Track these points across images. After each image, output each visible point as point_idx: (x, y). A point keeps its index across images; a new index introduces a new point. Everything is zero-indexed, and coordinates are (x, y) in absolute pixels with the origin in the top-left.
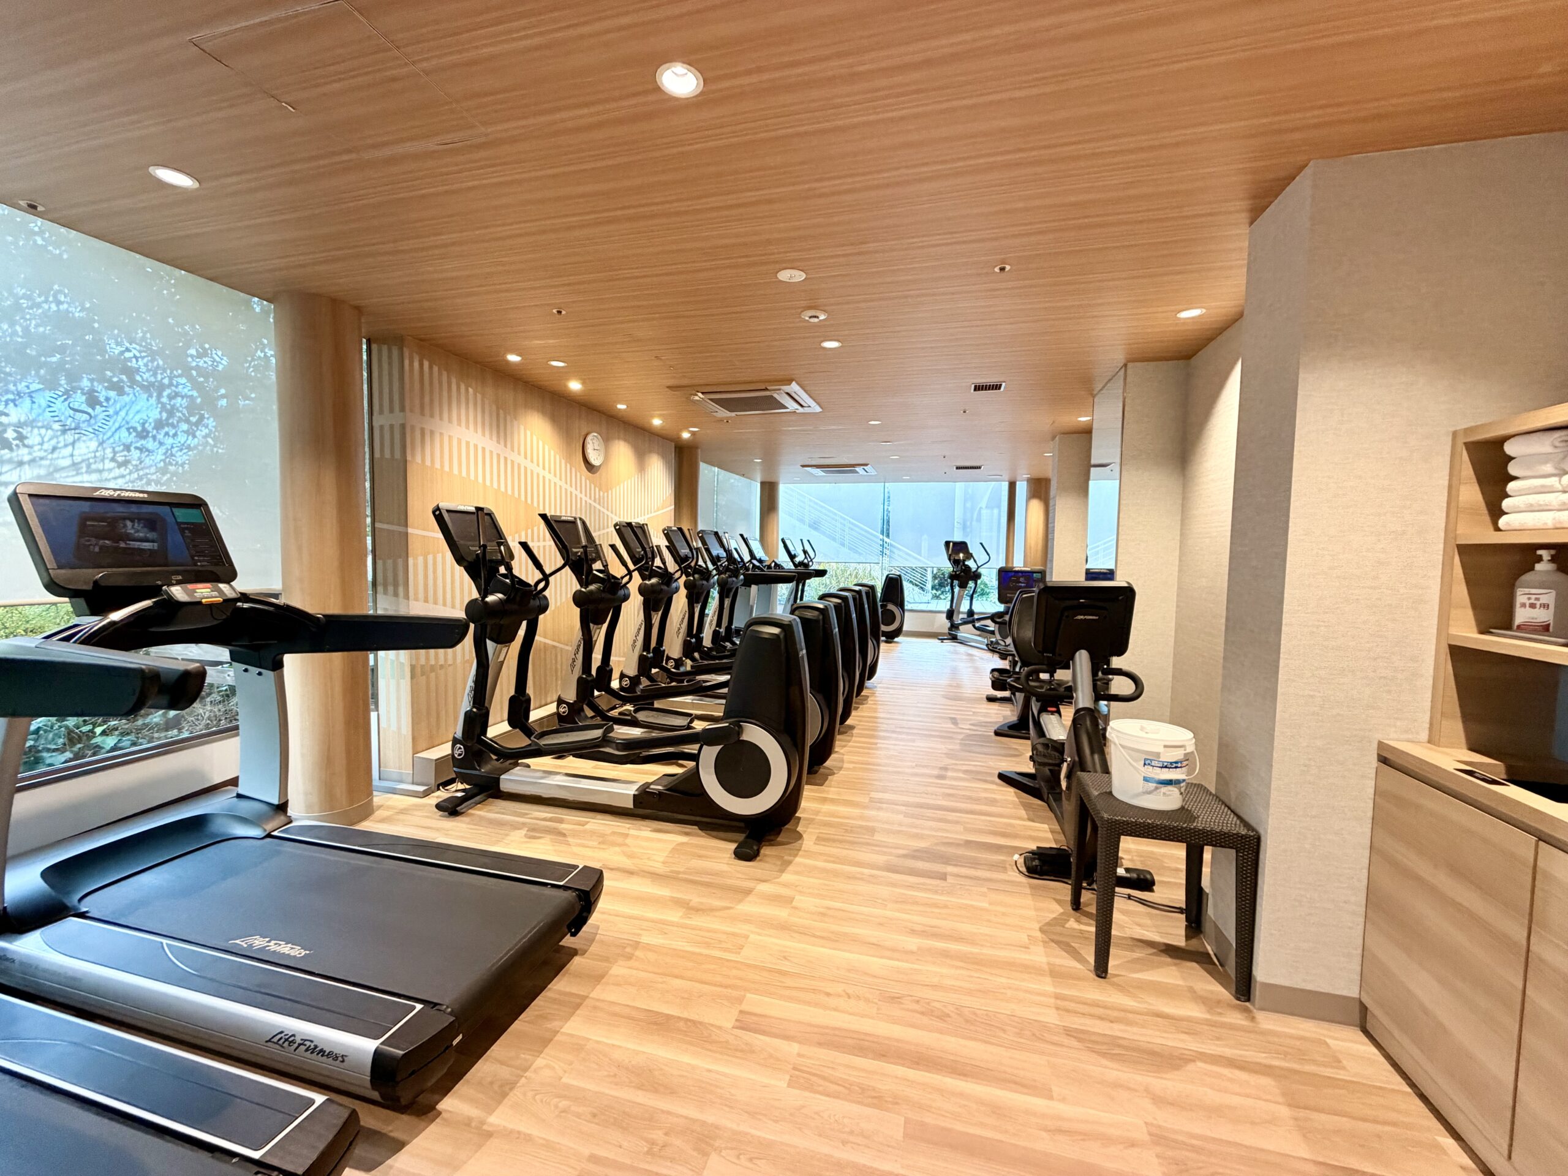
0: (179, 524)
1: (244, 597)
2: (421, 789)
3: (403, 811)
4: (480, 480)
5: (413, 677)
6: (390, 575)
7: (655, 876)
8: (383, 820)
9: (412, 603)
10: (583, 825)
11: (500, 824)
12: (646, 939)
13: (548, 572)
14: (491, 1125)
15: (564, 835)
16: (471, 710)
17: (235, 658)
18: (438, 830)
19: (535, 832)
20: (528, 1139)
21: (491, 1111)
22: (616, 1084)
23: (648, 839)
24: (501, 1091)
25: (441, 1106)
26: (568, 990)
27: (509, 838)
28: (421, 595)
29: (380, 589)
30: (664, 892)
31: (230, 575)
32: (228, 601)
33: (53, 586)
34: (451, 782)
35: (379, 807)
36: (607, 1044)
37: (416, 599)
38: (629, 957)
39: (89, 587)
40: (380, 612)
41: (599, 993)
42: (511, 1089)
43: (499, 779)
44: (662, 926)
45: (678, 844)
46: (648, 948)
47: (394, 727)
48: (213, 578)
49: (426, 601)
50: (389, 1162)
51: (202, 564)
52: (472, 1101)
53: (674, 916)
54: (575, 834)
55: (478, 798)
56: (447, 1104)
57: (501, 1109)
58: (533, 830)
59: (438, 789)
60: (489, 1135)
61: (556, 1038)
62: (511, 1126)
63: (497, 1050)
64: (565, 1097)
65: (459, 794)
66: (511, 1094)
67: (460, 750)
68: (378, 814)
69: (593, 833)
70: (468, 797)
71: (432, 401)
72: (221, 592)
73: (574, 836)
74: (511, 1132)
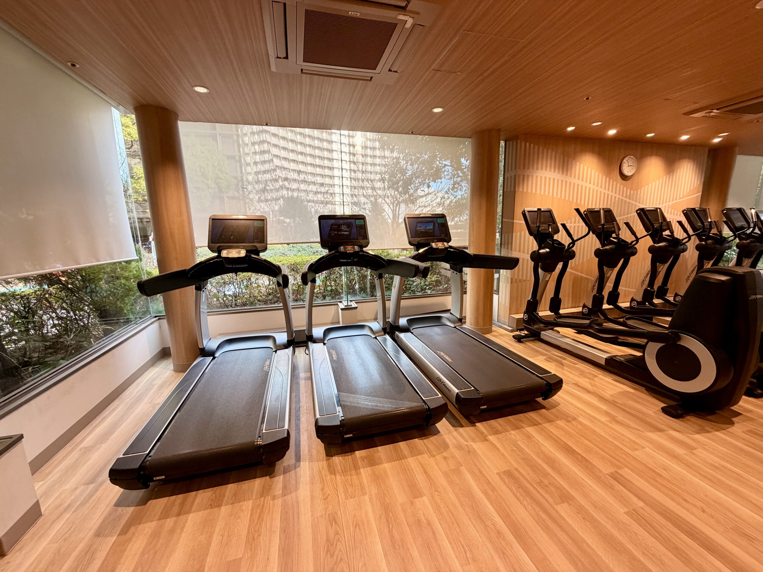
0: (438, 223)
1: (451, 247)
2: (510, 329)
3: (501, 335)
4: (551, 194)
5: (511, 283)
6: (506, 242)
7: (602, 399)
8: (495, 336)
9: (513, 252)
10: (575, 364)
11: (537, 351)
12: (581, 419)
13: (575, 239)
14: (488, 438)
15: (563, 365)
16: (530, 300)
17: (451, 268)
18: (511, 345)
19: (550, 359)
20: (498, 449)
21: (490, 435)
22: (537, 456)
23: (607, 382)
24: (496, 432)
25: (476, 424)
26: (535, 417)
27: (538, 358)
28: (518, 249)
29: (503, 246)
30: (604, 407)
31: (449, 240)
32: (446, 249)
33: (410, 243)
34: (522, 330)
35: (494, 331)
36: (541, 443)
37: (515, 251)
38: (569, 422)
39: (416, 243)
40: (502, 255)
41: (547, 425)
42: (499, 433)
43: (540, 333)
44: (593, 419)
45: (625, 391)
46: (581, 423)
47: (503, 302)
48: (442, 240)
49: (520, 251)
50: (459, 428)
51: (443, 236)
52: (485, 428)
53: (604, 419)
54: (568, 366)
55: (531, 339)
56: (478, 424)
57: (493, 436)
58: (550, 358)
59: (517, 331)
60: (487, 440)
61: (522, 429)
62: (494, 442)
63: (500, 420)
64: (516, 447)
65: (523, 335)
66: (499, 435)
67: (526, 316)
68: (493, 333)
69: (578, 369)
70: (526, 336)
71: (529, 163)
72: (444, 245)
73: (567, 367)
74: (494, 444)
